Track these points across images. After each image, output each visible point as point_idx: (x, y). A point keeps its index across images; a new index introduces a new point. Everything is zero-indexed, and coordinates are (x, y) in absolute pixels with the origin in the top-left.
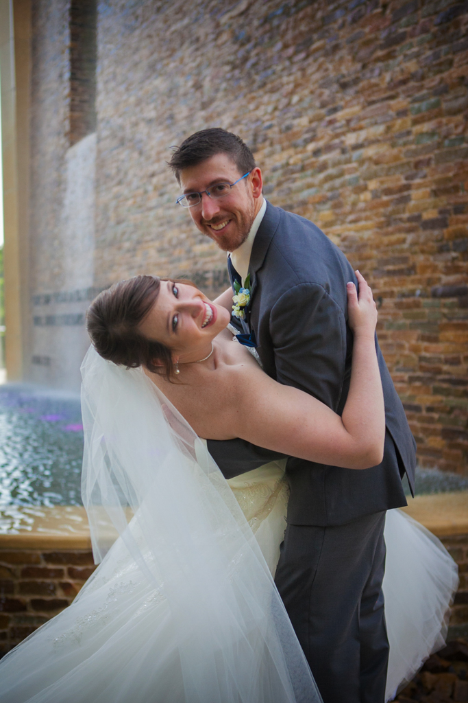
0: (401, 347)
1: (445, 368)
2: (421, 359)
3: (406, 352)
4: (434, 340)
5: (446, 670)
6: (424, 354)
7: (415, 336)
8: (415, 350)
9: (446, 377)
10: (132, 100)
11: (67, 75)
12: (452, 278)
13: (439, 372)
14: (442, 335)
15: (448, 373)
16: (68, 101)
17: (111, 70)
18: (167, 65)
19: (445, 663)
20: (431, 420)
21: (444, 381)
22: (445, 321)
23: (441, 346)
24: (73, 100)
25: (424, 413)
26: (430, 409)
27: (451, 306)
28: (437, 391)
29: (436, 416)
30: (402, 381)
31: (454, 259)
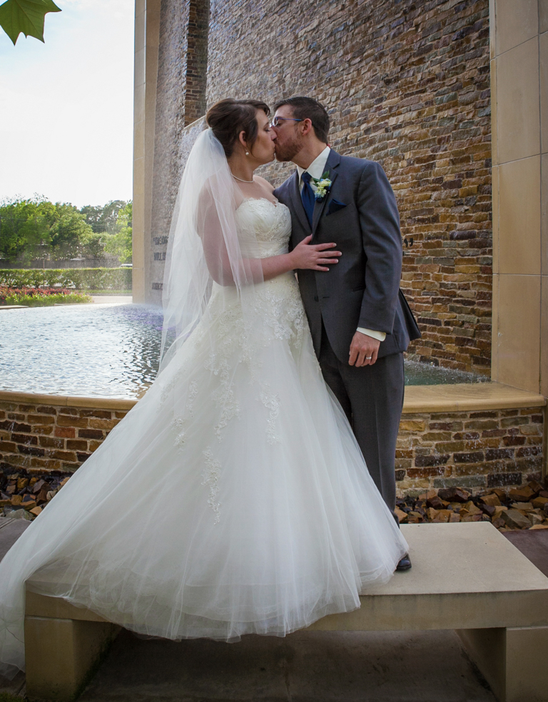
0: (427, 276)
1: (459, 292)
2: (442, 285)
3: (431, 280)
4: (451, 271)
5: (446, 508)
6: (443, 281)
7: (438, 269)
8: (437, 278)
9: (460, 299)
11: (185, 73)
12: (465, 225)
13: (454, 295)
14: (456, 268)
15: (461, 296)
16: (185, 91)
17: (217, 68)
18: (259, 65)
19: (446, 503)
20: (447, 331)
21: (457, 302)
22: (459, 257)
23: (456, 276)
25: (443, 326)
26: (447, 323)
27: (462, 246)
28: (452, 309)
29: (451, 328)
30: (428, 302)
31: (466, 210)
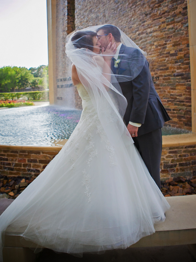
0: (165, 91)
1: (178, 97)
2: (171, 95)
3: (166, 93)
4: (175, 89)
5: (176, 185)
6: (172, 93)
7: (169, 88)
8: (169, 92)
9: (178, 100)
10: (85, 20)
11: (66, 14)
12: (179, 71)
13: (176, 99)
14: (177, 88)
15: (179, 99)
16: (67, 21)
17: (79, 12)
18: (95, 10)
19: (176, 183)
20: (174, 113)
21: (178, 101)
22: (177, 83)
23: (176, 91)
24: (68, 21)
25: (172, 111)
26: (174, 110)
27: (179, 79)
28: (175, 104)
29: (175, 112)
30: (165, 102)
31: (180, 65)
